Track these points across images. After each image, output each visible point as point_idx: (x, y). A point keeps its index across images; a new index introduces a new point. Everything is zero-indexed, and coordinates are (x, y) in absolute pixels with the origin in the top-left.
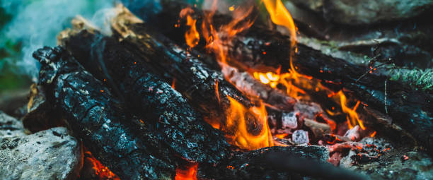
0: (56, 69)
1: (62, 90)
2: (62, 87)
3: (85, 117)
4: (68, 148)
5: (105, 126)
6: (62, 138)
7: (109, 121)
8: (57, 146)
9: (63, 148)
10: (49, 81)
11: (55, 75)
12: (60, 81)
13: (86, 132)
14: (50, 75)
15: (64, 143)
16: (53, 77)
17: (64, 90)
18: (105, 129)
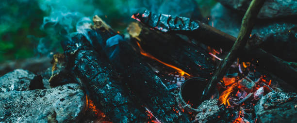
0: (78, 46)
1: (81, 60)
2: (81, 58)
3: (94, 78)
4: (78, 97)
5: (108, 85)
6: (74, 90)
7: (111, 83)
8: (71, 95)
9: (75, 97)
10: (72, 53)
11: (77, 50)
12: (81, 55)
13: (94, 88)
14: (73, 49)
15: (76, 94)
16: (75, 51)
17: (82, 60)
18: (107, 87)
